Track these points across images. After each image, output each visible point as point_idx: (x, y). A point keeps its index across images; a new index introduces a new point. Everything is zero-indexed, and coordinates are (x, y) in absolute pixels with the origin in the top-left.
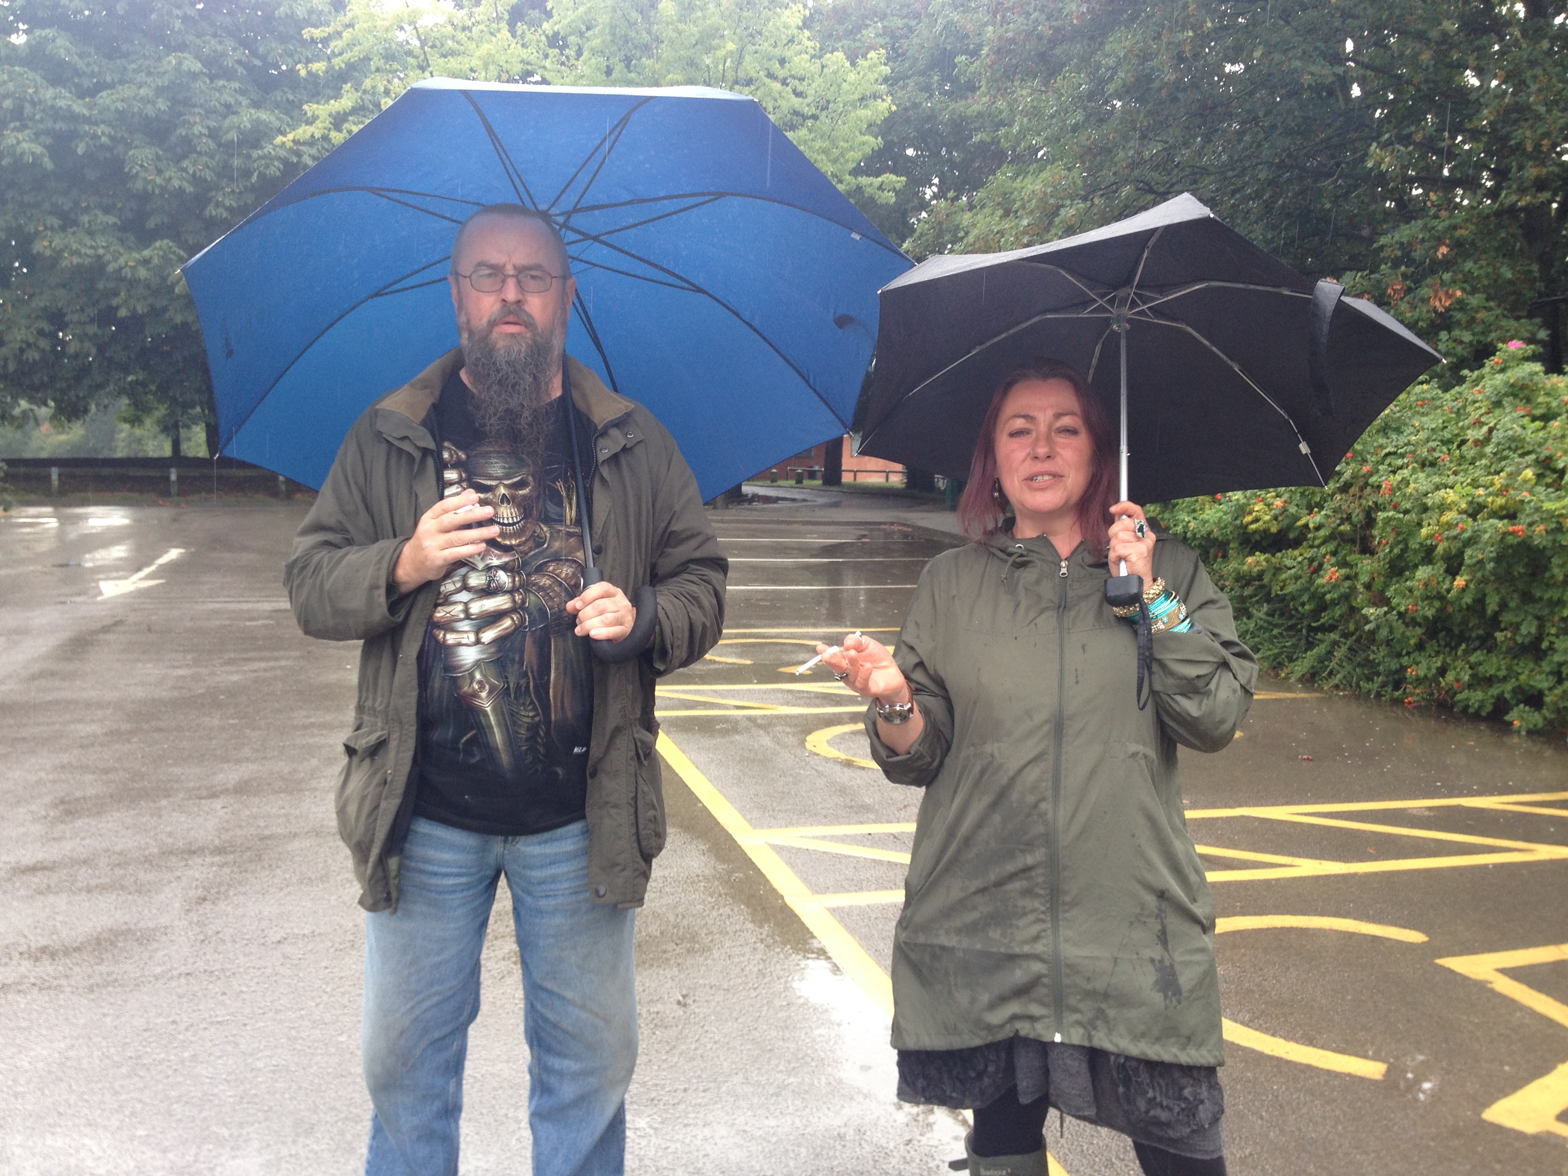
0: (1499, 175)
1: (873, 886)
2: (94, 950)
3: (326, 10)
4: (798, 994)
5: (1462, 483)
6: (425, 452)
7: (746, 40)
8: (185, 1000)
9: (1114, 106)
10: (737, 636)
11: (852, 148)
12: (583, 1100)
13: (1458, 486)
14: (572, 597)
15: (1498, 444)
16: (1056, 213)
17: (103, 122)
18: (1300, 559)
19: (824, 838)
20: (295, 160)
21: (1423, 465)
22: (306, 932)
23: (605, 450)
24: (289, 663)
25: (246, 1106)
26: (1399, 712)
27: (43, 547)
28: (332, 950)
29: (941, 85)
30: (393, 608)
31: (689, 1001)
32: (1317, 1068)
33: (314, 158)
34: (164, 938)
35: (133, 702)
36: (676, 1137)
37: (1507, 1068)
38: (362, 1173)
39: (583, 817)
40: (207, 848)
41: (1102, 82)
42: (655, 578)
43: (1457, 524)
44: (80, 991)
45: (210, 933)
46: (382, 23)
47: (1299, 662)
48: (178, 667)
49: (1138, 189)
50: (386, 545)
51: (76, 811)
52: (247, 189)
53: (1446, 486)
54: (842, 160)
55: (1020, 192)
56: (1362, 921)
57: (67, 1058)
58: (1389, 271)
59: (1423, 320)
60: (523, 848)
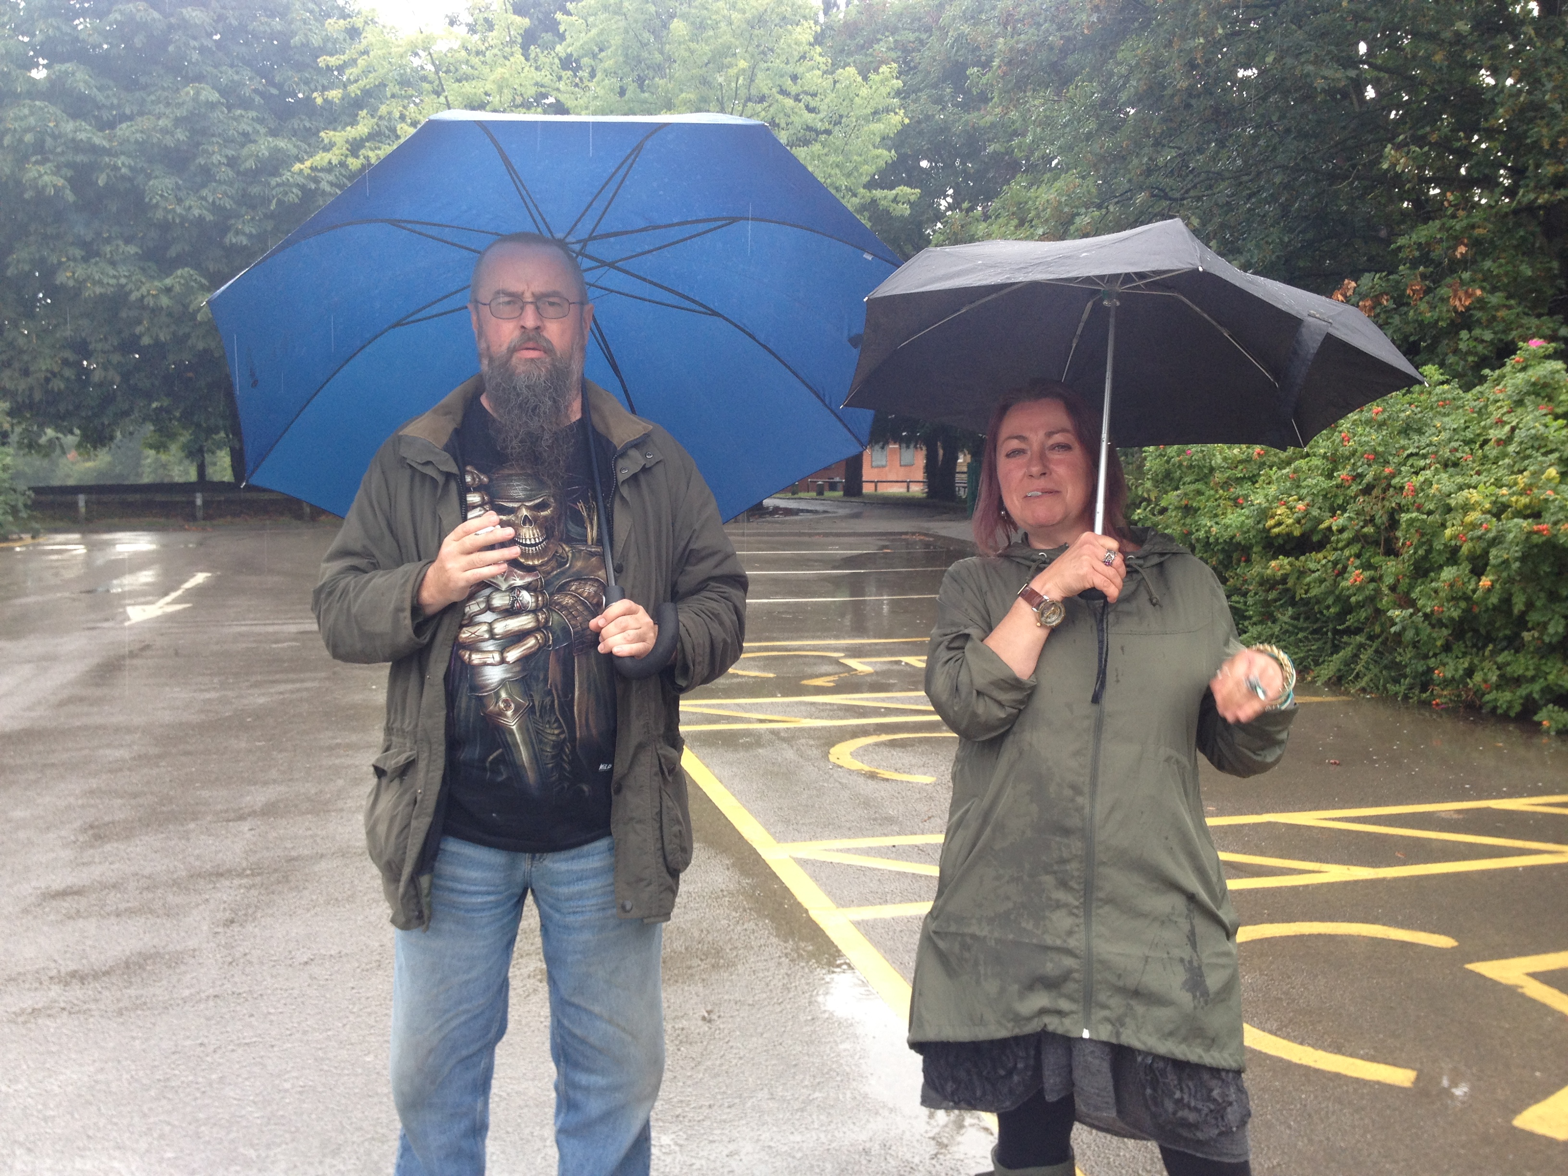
0: (1517, 173)
1: (898, 899)
2: (123, 974)
3: (341, 38)
4: (823, 1008)
5: (1485, 483)
6: (448, 476)
7: (758, 58)
8: (213, 1022)
9: (1127, 114)
10: (760, 649)
11: (866, 162)
12: (607, 1116)
13: (1481, 486)
14: (594, 615)
15: (1521, 443)
16: (1070, 221)
17: (123, 153)
18: (1324, 562)
19: (848, 851)
20: (313, 186)
21: (1446, 466)
22: (333, 952)
23: (625, 470)
24: (316, 684)
25: (273, 1127)
26: (1427, 715)
27: (69, 574)
28: (359, 970)
29: (954, 97)
30: (418, 629)
31: (714, 1017)
32: (1346, 1076)
33: (331, 184)
34: (192, 961)
35: (161, 726)
36: (701, 1153)
37: (1538, 1074)
39: (610, 834)
40: (235, 870)
41: (1115, 91)
42: (676, 596)
43: (1481, 524)
44: (110, 1014)
45: (238, 955)
46: (397, 49)
47: (1325, 666)
48: (205, 690)
49: (1153, 196)
50: (410, 568)
51: (105, 836)
52: (267, 217)
53: (1469, 487)
54: (856, 174)
55: (1035, 202)
56: (1390, 926)
57: (96, 1082)
58: (1408, 272)
59: (1443, 320)
60: (550, 865)
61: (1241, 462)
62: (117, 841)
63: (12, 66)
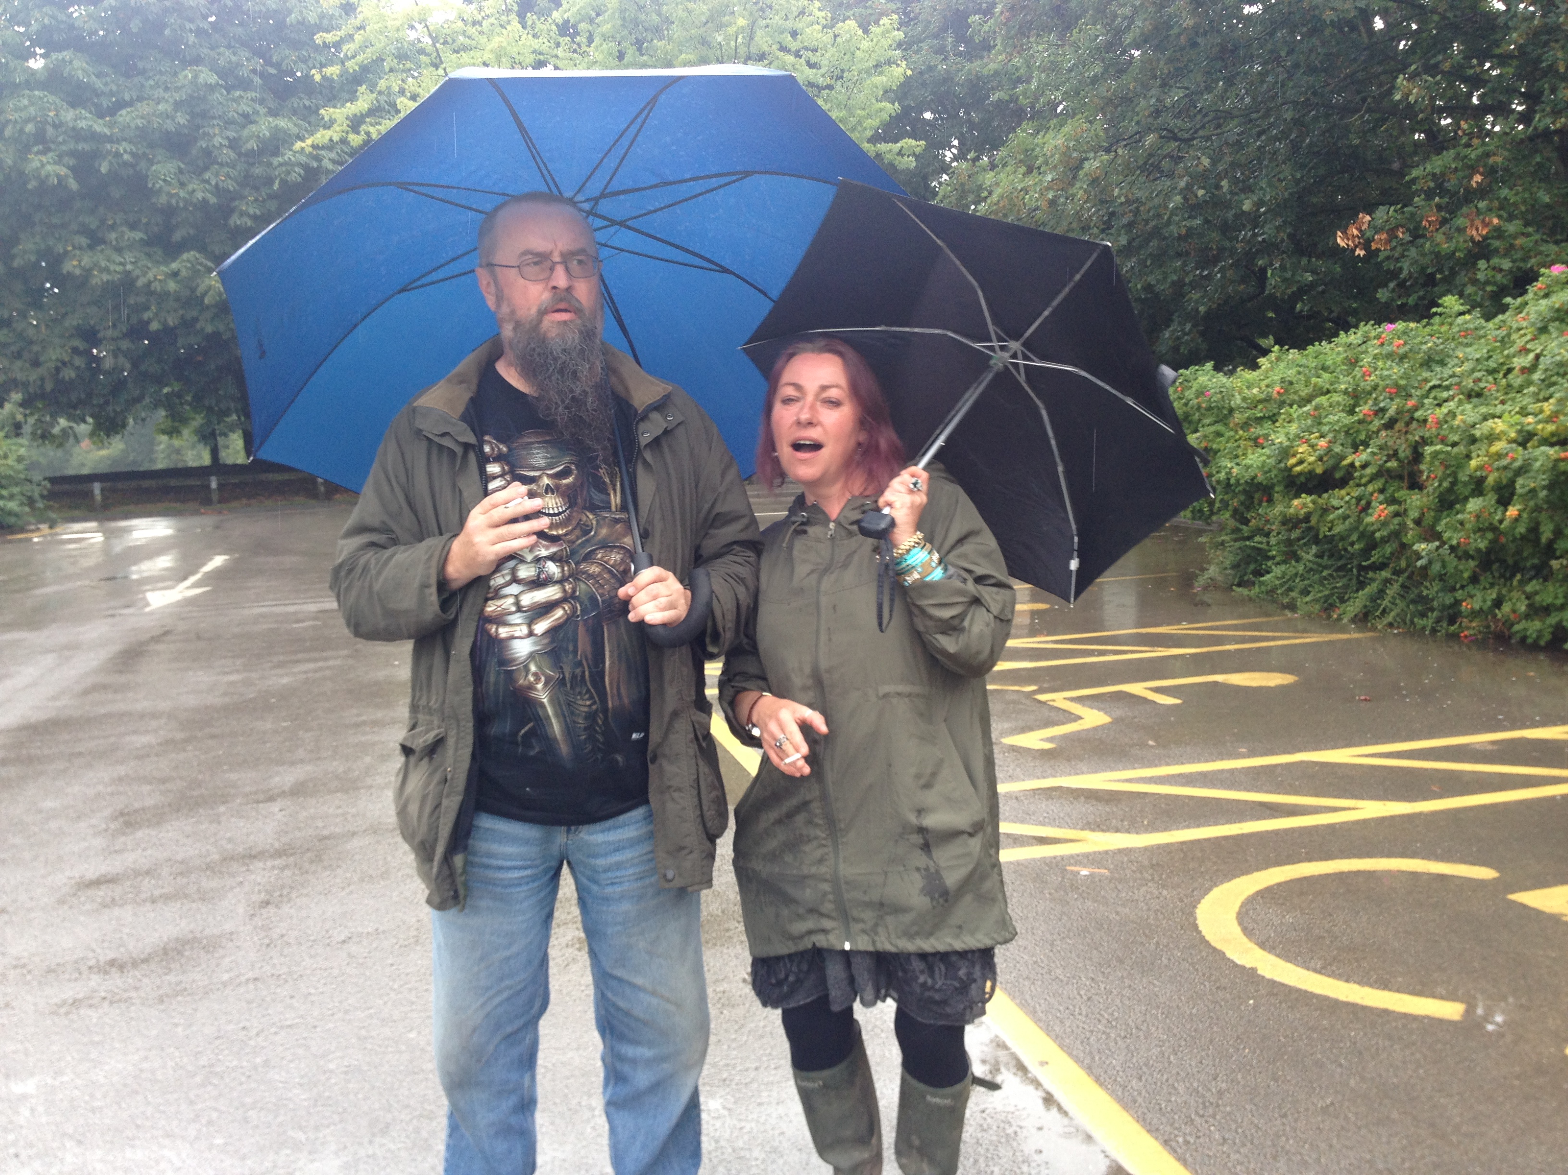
0: (1532, 99)
2: (162, 960)
3: (337, 14)
5: (1510, 412)
6: (467, 446)
7: (757, 15)
8: (254, 1005)
9: (1132, 56)
11: (869, 116)
12: (656, 1087)
13: (1506, 415)
14: (622, 584)
15: (1546, 370)
16: (1079, 167)
17: (125, 140)
18: (1347, 498)
20: (315, 164)
21: (1469, 396)
22: (370, 930)
23: (646, 434)
24: (338, 662)
25: (321, 1108)
26: (1456, 648)
27: (89, 562)
28: (397, 947)
29: (955, 46)
30: (444, 605)
32: (1393, 1012)
33: (333, 161)
34: (230, 944)
35: (186, 710)
36: (751, 1116)
38: (441, 1168)
39: (647, 802)
40: (268, 851)
41: (1119, 33)
42: (700, 560)
43: (1507, 454)
44: (151, 1002)
45: (275, 936)
46: (393, 23)
47: (1351, 602)
48: (228, 673)
49: (1161, 137)
50: (433, 543)
51: (136, 823)
52: (271, 197)
53: (1494, 416)
54: (859, 128)
55: (1042, 148)
56: (1430, 860)
57: (141, 1070)
58: (1423, 203)
59: (1460, 250)
60: (586, 837)
61: (1261, 401)
62: (148, 827)
63: (10, 57)
